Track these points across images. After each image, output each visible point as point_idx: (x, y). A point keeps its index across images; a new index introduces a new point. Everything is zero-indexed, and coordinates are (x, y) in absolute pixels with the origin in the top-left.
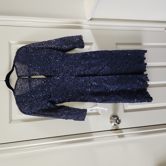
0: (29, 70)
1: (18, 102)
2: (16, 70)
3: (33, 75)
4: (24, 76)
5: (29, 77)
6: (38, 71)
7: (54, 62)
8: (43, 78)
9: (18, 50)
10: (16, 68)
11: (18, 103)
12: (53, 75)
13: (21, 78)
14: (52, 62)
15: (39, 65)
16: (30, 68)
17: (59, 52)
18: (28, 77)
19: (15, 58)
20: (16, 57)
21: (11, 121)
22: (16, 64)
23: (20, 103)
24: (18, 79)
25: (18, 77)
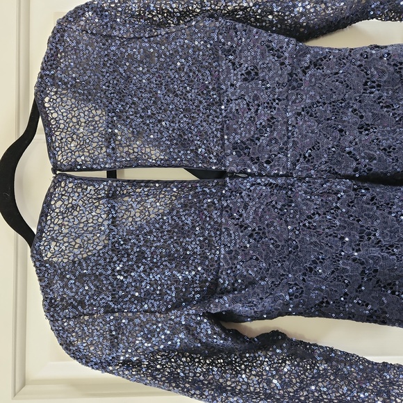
0: (110, 138)
1: (51, 304)
2: (49, 135)
3: (131, 167)
4: (88, 169)
5: (112, 174)
6: (157, 143)
7: (242, 97)
8: (182, 183)
9: (59, 23)
10: (47, 124)
11: (51, 307)
12: (234, 168)
13: (68, 177)
14: (233, 94)
15: (165, 110)
16: (115, 126)
17: (278, 40)
18: (103, 174)
19: (43, 69)
20: (51, 61)
21: (22, 383)
22: (47, 99)
23: (63, 310)
24: (56, 184)
25: (54, 170)
